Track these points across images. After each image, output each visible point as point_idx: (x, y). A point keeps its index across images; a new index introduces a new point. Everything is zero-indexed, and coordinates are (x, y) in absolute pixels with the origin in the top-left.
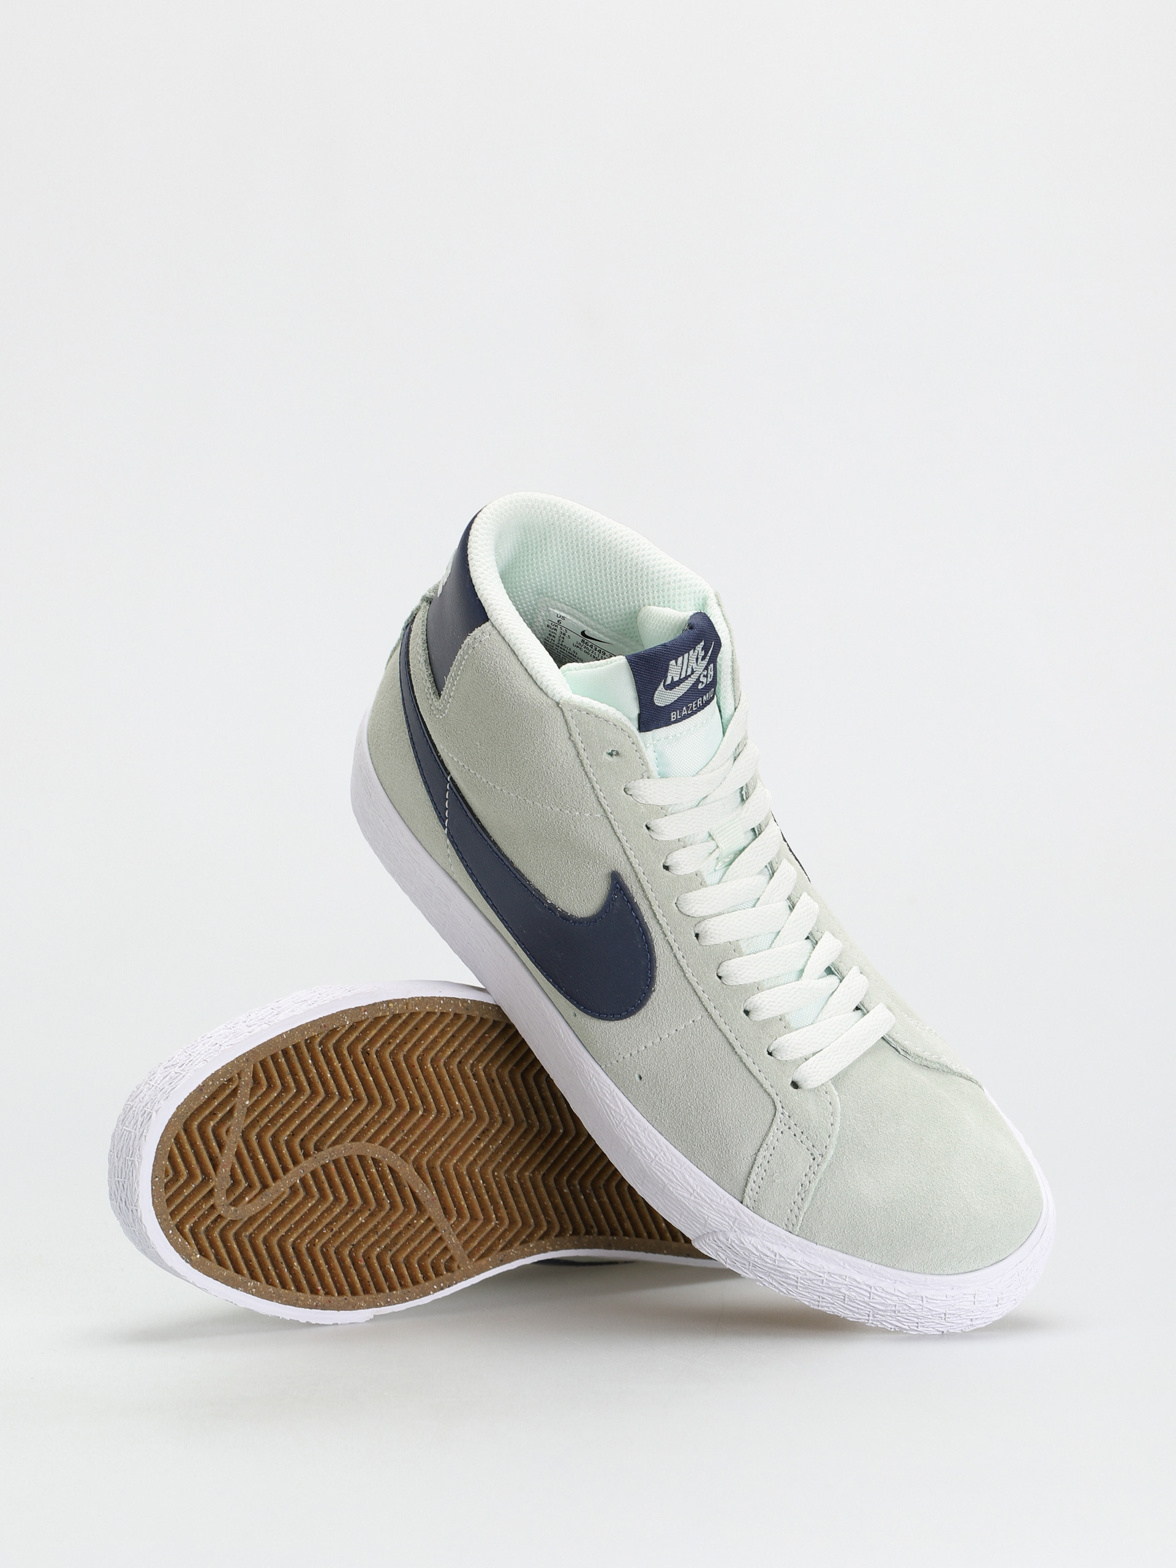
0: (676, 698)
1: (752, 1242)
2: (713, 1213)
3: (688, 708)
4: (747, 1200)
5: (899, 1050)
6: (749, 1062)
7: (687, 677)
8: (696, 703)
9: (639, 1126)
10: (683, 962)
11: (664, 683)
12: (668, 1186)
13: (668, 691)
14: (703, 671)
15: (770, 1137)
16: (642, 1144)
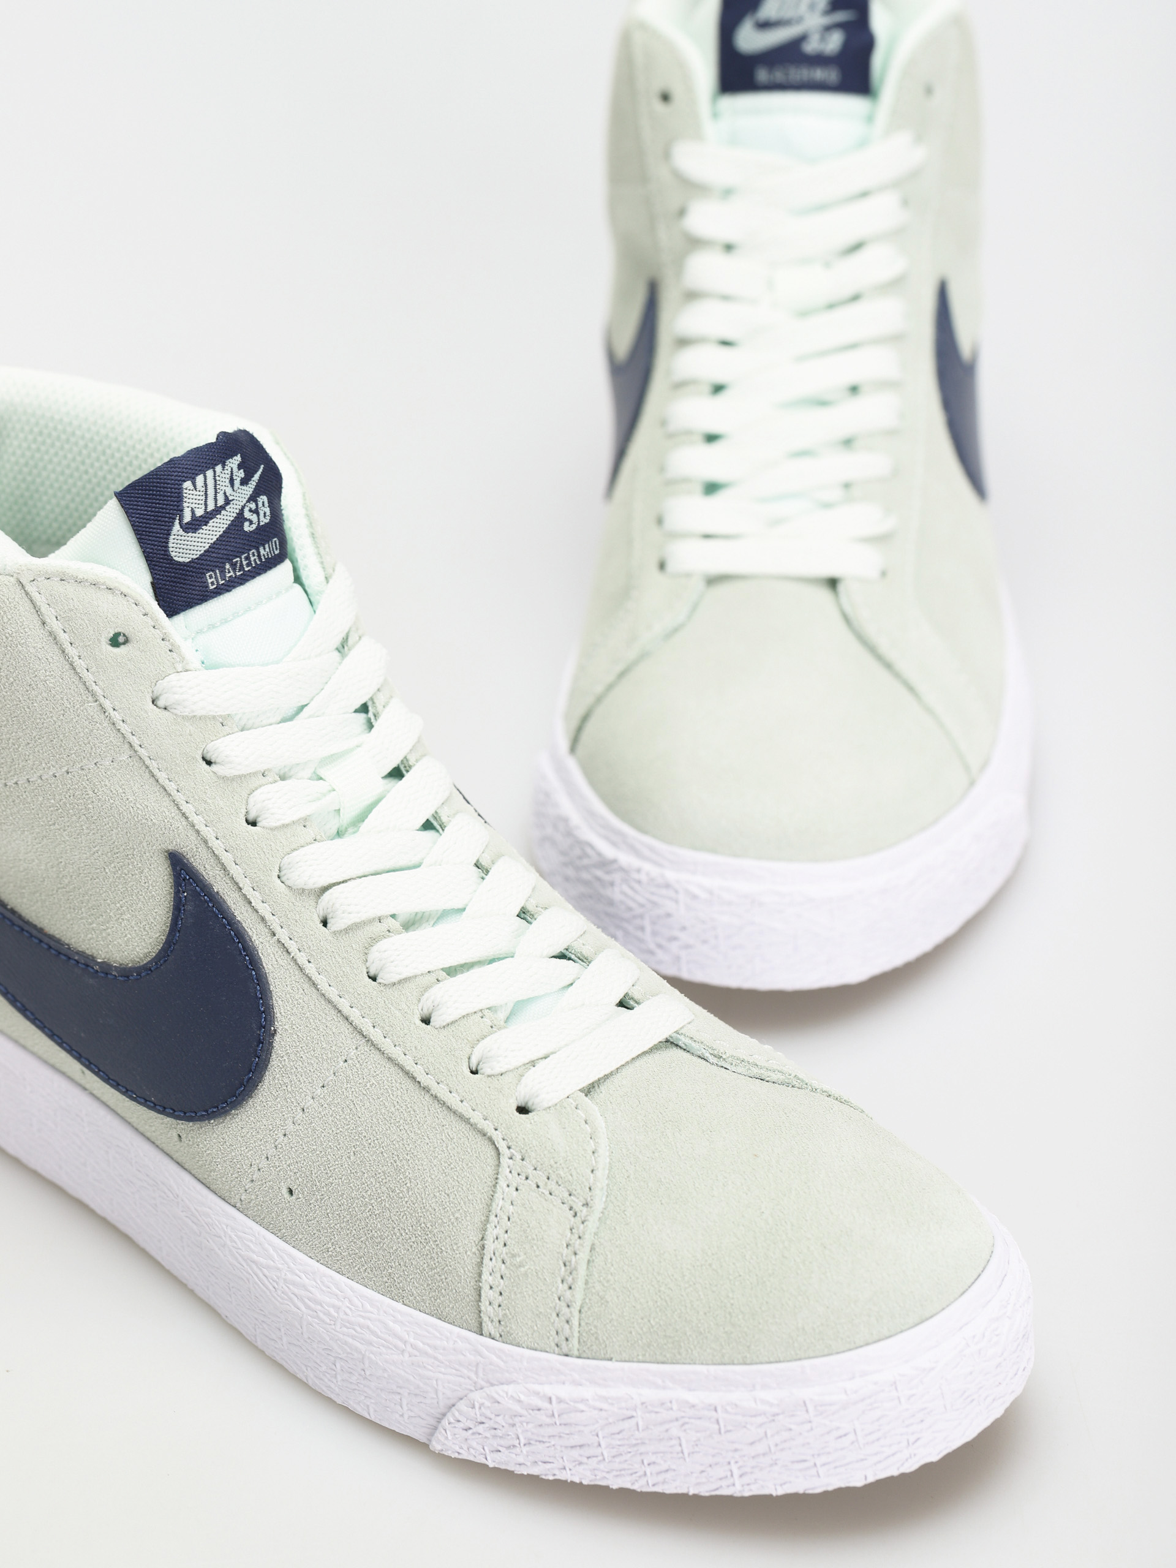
0: (207, 546)
1: (510, 1394)
2: (443, 1370)
3: (233, 566)
4: (488, 1327)
5: (707, 1055)
6: (441, 1091)
7: (218, 510)
8: (248, 558)
9: (305, 1272)
10: (310, 969)
11: (181, 520)
12: (367, 1353)
13: (190, 534)
14: (248, 501)
15: (498, 1202)
16: (316, 1302)
